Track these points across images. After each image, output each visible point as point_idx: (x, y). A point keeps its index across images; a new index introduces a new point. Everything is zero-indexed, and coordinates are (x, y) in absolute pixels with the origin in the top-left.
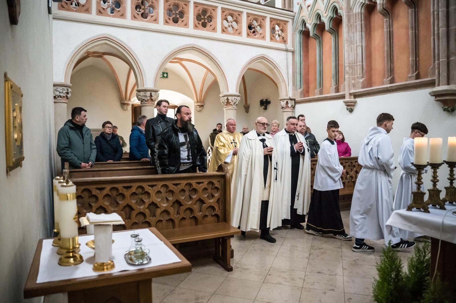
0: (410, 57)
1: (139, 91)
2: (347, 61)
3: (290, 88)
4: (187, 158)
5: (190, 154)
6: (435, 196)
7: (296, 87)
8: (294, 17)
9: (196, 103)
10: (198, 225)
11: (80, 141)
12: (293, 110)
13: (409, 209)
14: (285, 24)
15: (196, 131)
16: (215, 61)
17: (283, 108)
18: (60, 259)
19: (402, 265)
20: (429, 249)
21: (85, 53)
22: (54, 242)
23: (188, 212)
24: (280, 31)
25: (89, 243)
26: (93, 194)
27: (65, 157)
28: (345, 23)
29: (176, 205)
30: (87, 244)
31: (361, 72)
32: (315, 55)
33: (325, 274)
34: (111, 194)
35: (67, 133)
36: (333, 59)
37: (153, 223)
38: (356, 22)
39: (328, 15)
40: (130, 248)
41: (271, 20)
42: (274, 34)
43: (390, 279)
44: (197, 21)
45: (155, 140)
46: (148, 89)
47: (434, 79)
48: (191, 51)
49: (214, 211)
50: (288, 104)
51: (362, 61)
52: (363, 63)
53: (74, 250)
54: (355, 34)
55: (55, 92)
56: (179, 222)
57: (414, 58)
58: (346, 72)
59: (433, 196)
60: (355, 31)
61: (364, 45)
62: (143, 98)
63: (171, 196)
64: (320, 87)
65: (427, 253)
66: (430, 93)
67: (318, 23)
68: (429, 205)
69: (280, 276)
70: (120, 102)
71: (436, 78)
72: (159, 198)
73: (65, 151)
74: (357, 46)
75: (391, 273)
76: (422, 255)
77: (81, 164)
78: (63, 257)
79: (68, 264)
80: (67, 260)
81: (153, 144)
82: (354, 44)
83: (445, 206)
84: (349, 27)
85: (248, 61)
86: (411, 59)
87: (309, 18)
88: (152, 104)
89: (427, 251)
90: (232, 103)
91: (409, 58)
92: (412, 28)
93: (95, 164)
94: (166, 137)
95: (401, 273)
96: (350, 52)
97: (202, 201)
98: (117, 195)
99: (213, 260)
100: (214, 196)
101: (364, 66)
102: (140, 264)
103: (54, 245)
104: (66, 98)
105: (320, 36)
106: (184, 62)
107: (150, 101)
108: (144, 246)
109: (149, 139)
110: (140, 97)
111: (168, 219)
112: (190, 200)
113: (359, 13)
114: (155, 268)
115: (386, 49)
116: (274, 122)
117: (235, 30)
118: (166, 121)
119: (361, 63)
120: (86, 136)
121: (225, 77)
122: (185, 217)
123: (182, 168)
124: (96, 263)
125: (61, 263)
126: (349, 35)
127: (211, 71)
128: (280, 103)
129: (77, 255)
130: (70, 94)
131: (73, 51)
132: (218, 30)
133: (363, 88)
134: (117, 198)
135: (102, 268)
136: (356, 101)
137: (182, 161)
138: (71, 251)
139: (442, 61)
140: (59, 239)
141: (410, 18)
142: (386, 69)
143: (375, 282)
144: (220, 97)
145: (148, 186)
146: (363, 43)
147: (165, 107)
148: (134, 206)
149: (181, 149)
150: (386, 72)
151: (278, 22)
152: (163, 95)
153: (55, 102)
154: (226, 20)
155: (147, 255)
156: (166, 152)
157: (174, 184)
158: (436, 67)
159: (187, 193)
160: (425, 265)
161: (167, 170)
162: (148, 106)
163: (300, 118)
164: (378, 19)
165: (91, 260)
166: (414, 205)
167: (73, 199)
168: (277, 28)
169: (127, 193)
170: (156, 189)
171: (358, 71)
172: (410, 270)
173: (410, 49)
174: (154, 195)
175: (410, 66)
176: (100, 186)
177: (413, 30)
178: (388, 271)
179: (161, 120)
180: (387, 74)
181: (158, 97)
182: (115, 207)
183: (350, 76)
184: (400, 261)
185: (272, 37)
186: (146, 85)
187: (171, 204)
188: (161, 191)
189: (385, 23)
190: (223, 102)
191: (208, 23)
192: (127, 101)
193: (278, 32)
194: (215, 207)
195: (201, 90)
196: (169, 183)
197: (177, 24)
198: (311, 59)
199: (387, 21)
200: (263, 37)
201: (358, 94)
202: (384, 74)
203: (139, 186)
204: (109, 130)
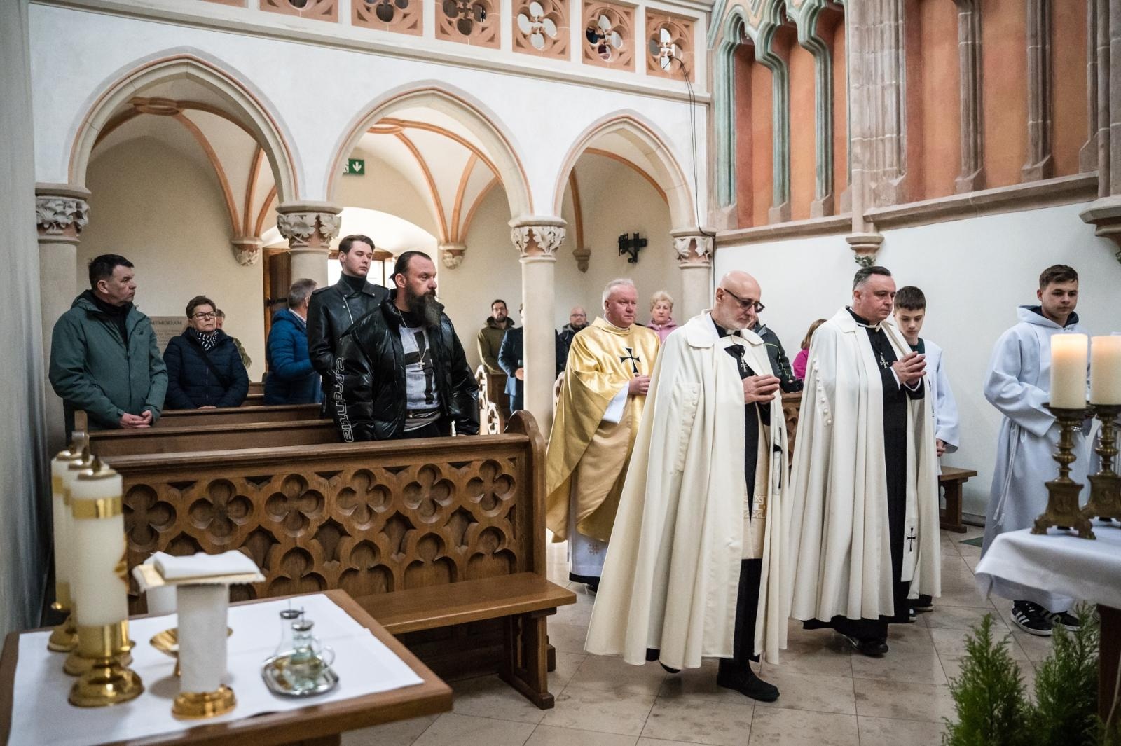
0: (1030, 117)
1: (284, 211)
2: (856, 129)
3: (702, 201)
4: (424, 396)
5: (434, 386)
6: (1107, 492)
7: (718, 200)
8: (712, 6)
9: (444, 245)
10: (456, 581)
11: (120, 351)
12: (708, 263)
13: (1040, 528)
14: (687, 26)
15: (448, 322)
16: (495, 127)
17: (681, 257)
18: (75, 688)
19: (1022, 683)
20: (1092, 637)
21: (128, 102)
22: (52, 640)
23: (429, 545)
24: (673, 46)
25: (161, 640)
26: (159, 500)
27: (74, 397)
28: (853, 23)
29: (394, 525)
30: (153, 642)
31: (895, 158)
32: (770, 111)
33: (808, 711)
34: (214, 500)
35: (80, 329)
36: (818, 122)
37: (331, 579)
38: (881, 22)
40: (278, 649)
41: (650, 15)
42: (657, 54)
43: (990, 721)
44: (444, 16)
45: (334, 348)
46: (311, 204)
47: (1093, 176)
48: (429, 99)
49: (499, 540)
50: (696, 247)
51: (899, 128)
52: (901, 135)
53: (118, 659)
54: (879, 54)
55: (41, 210)
56: (405, 574)
57: (1040, 121)
58: (853, 158)
59: (1103, 494)
60: (878, 46)
61: (902, 83)
62: (297, 230)
63: (382, 501)
64: (783, 200)
65: (1088, 649)
66: (1083, 216)
67: (779, 23)
68: (1093, 518)
69: (683, 719)
70: (230, 240)
71: (1098, 173)
72: (350, 508)
73: (72, 380)
74: (883, 88)
75: (992, 706)
76: (1074, 655)
77: (121, 416)
78: (83, 681)
79: (100, 702)
80: (96, 688)
81: (328, 357)
82: (875, 83)
84: (865, 33)
85: (587, 128)
86: (1031, 121)
87: (753, 8)
88: (323, 247)
89: (1087, 644)
90: (543, 245)
91: (1027, 121)
92: (1035, 36)
93: (163, 416)
94: (365, 338)
95: (1018, 706)
96: (865, 102)
97: (465, 516)
98: (229, 503)
99: (500, 677)
100: (501, 501)
101: (904, 142)
102: (306, 692)
103: (53, 646)
104: (73, 230)
105: (782, 60)
106: (408, 132)
107: (315, 238)
108: (317, 641)
110: (288, 227)
111: (372, 566)
112: (435, 511)
114: (349, 705)
115: (962, 94)
116: (658, 295)
117: (550, 43)
118: (364, 294)
119: (895, 135)
120: (135, 338)
121: (523, 174)
122: (422, 560)
123: (413, 425)
124: (183, 696)
125: (77, 699)
126: (861, 58)
127: (484, 155)
128: (674, 244)
129: (125, 675)
130: (86, 218)
131: (91, 98)
132: (503, 43)
133: (899, 202)
134: (229, 508)
135: (199, 707)
136: (882, 239)
137: (410, 406)
138: (107, 662)
139: (1116, 128)
140: (71, 631)
142: (963, 151)
143: (947, 732)
144: (510, 228)
145: (315, 476)
146: (901, 79)
147: (361, 254)
148: (277, 532)
149: (408, 371)
150: (963, 159)
151: (669, 20)
152: (352, 222)
153: (40, 241)
154: (527, 13)
155: (326, 666)
156: (366, 379)
157: (388, 469)
158: (1100, 143)
159: (426, 494)
160: (1081, 683)
161: (368, 429)
162: (310, 252)
164: (941, 13)
165: (166, 687)
166: (1052, 518)
167: (114, 513)
168: (665, 37)
169: (258, 496)
170: (339, 482)
171: (888, 155)
172: (1041, 697)
173: (1030, 96)
174: (333, 499)
175: (1030, 140)
176: (180, 478)
177: (1037, 44)
178: (984, 699)
179: (352, 291)
180: (965, 165)
181: (338, 227)
182: (223, 535)
183: (866, 171)
184: (1016, 672)
185: (653, 63)
186: (305, 195)
187: (382, 524)
188: (354, 488)
189: (960, 24)
190: (518, 243)
191: (475, 22)
192: (251, 239)
193: (668, 50)
194: (504, 531)
195: (458, 208)
196: (373, 466)
197: (390, 23)
198: (758, 125)
199: (966, 17)
200: (628, 64)
201: (888, 218)
202: (958, 164)
203: (292, 475)
204: (208, 322)
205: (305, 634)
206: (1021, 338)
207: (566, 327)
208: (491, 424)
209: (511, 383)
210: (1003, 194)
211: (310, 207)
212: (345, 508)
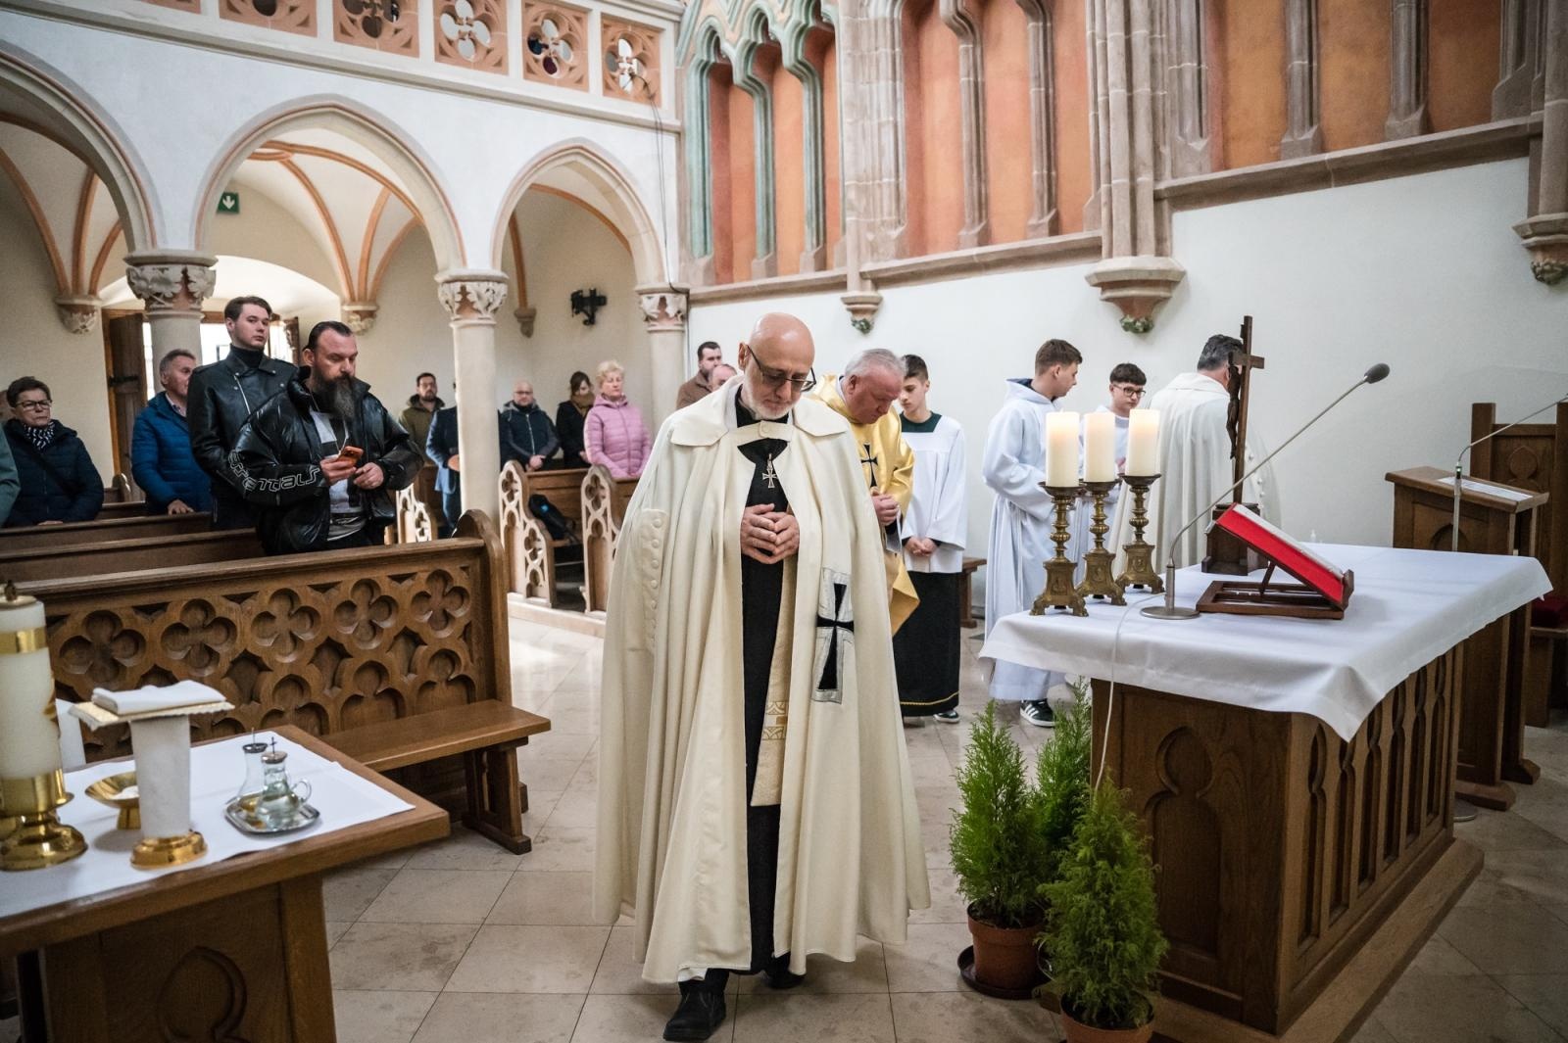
0: (1034, 167)
1: (136, 262)
2: (850, 172)
3: (671, 253)
4: (347, 497)
6: (1100, 570)
7: (692, 250)
8: (681, 15)
9: (349, 304)
10: (404, 716)
12: (682, 325)
13: (1038, 609)
14: (651, 38)
15: (378, 405)
16: (416, 158)
17: (648, 319)
19: (1023, 767)
23: (369, 677)
24: (635, 61)
25: (97, 788)
28: (845, 48)
29: (325, 654)
30: (91, 790)
31: (894, 207)
34: (91, 635)
36: (807, 161)
37: (250, 724)
38: (876, 49)
39: (792, 19)
40: (242, 789)
41: (606, 22)
42: (615, 70)
43: (994, 807)
44: (345, 13)
45: (225, 440)
46: (174, 254)
47: (1096, 235)
48: (329, 118)
49: (453, 665)
50: (666, 306)
51: (897, 171)
52: (901, 179)
53: (53, 814)
54: (874, 86)
56: (342, 712)
57: (1045, 172)
58: (847, 206)
59: (1096, 572)
60: (873, 76)
61: (901, 121)
62: (156, 288)
63: (308, 626)
64: (768, 252)
65: (1083, 727)
66: (1088, 278)
67: (760, 41)
68: (1087, 595)
70: (54, 300)
71: (1102, 232)
72: (269, 637)
74: (880, 125)
75: (996, 792)
76: (1072, 733)
78: (14, 841)
79: (39, 862)
80: (30, 848)
82: (871, 118)
83: (1124, 596)
84: (858, 60)
85: (530, 161)
86: (1035, 173)
87: (730, 21)
88: (192, 309)
90: (479, 305)
91: (1032, 171)
92: (1037, 78)
95: (1020, 789)
96: (860, 141)
97: (412, 638)
98: (113, 640)
100: (454, 618)
101: (904, 187)
105: (764, 84)
106: (298, 159)
107: (182, 298)
109: (200, 437)
110: (143, 284)
111: (301, 705)
112: (375, 634)
113: (885, 20)
114: (323, 841)
115: (964, 137)
116: (606, 365)
117: (482, 53)
118: (262, 371)
119: (893, 180)
121: (452, 215)
122: (361, 694)
123: (338, 534)
124: (144, 844)
125: (11, 862)
126: (855, 89)
127: (400, 191)
128: (640, 302)
129: (63, 832)
132: (422, 50)
133: (899, 256)
135: (165, 854)
136: (881, 299)
137: (334, 510)
138: (40, 818)
139: (1117, 185)
141: (1031, 47)
142: (966, 200)
143: (956, 823)
144: (437, 284)
145: (224, 601)
146: (899, 115)
147: (253, 319)
148: (178, 672)
150: (966, 209)
151: (630, 29)
154: (452, 12)
155: (304, 801)
157: (316, 588)
158: (1103, 200)
159: (362, 614)
160: (1078, 760)
162: (178, 316)
163: (707, 351)
164: (940, 40)
165: (114, 841)
166: (1050, 598)
167: (39, 646)
168: (624, 49)
169: (151, 629)
170: (253, 606)
171: (886, 202)
172: (1043, 779)
173: (1034, 144)
174: (247, 629)
175: (1035, 193)
177: (1040, 86)
178: (988, 785)
179: (246, 368)
180: (969, 217)
181: (211, 283)
183: (862, 220)
184: (1018, 755)
185: (610, 81)
186: (165, 242)
187: (311, 653)
188: (272, 613)
189: (961, 57)
190: (447, 302)
191: (386, 22)
192: (85, 297)
193: (628, 66)
194: (459, 654)
195: (366, 256)
196: (297, 585)
197: (272, 17)
198: (738, 160)
199: (967, 50)
200: (580, 81)
201: (886, 275)
202: (962, 214)
203: (194, 600)
204: (41, 415)
205: (279, 766)
206: (1023, 417)
207: (507, 405)
208: (419, 530)
209: (443, 477)
210: (1008, 251)
211: (172, 257)
212: (264, 637)
